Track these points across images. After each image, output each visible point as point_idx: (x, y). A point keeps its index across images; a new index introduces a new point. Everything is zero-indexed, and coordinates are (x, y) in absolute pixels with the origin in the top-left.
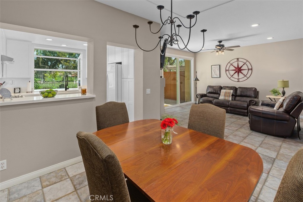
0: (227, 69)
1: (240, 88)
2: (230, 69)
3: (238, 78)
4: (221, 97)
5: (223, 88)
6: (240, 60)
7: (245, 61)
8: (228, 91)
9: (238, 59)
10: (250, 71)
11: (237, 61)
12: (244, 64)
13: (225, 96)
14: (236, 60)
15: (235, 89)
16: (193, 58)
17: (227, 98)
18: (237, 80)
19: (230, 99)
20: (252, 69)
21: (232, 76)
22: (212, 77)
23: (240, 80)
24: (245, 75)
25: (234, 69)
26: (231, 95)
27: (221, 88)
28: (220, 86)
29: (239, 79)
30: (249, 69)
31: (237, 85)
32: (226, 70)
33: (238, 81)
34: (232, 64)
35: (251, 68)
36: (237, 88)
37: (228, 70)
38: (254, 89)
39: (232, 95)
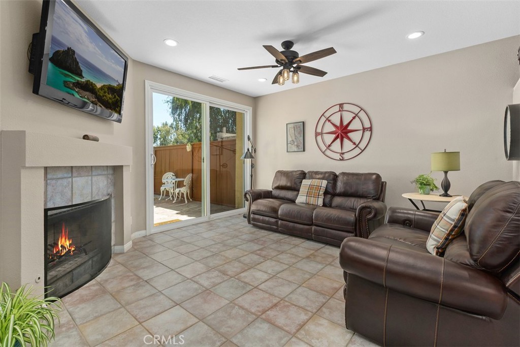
0: (319, 130)
1: (344, 174)
2: (324, 132)
3: (341, 152)
4: (301, 199)
5: (307, 175)
6: (346, 107)
7: (356, 110)
8: (316, 182)
9: (341, 105)
10: (367, 134)
11: (340, 111)
12: (354, 118)
13: (308, 194)
14: (337, 108)
15: (333, 178)
16: (251, 108)
17: (312, 201)
18: (338, 157)
19: (320, 202)
20: (371, 129)
21: (330, 146)
22: (287, 152)
23: (346, 156)
24: (357, 143)
25: (333, 129)
26: (322, 192)
27: (303, 175)
28: (303, 171)
29: (343, 154)
30: (364, 129)
31: (339, 168)
32: (317, 134)
33: (341, 160)
34: (329, 119)
35: (369, 126)
36: (337, 174)
37: (322, 134)
38: (374, 177)
39: (326, 193)
